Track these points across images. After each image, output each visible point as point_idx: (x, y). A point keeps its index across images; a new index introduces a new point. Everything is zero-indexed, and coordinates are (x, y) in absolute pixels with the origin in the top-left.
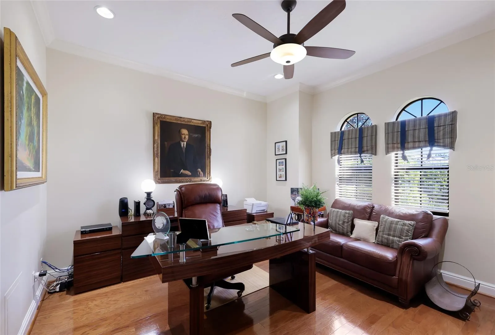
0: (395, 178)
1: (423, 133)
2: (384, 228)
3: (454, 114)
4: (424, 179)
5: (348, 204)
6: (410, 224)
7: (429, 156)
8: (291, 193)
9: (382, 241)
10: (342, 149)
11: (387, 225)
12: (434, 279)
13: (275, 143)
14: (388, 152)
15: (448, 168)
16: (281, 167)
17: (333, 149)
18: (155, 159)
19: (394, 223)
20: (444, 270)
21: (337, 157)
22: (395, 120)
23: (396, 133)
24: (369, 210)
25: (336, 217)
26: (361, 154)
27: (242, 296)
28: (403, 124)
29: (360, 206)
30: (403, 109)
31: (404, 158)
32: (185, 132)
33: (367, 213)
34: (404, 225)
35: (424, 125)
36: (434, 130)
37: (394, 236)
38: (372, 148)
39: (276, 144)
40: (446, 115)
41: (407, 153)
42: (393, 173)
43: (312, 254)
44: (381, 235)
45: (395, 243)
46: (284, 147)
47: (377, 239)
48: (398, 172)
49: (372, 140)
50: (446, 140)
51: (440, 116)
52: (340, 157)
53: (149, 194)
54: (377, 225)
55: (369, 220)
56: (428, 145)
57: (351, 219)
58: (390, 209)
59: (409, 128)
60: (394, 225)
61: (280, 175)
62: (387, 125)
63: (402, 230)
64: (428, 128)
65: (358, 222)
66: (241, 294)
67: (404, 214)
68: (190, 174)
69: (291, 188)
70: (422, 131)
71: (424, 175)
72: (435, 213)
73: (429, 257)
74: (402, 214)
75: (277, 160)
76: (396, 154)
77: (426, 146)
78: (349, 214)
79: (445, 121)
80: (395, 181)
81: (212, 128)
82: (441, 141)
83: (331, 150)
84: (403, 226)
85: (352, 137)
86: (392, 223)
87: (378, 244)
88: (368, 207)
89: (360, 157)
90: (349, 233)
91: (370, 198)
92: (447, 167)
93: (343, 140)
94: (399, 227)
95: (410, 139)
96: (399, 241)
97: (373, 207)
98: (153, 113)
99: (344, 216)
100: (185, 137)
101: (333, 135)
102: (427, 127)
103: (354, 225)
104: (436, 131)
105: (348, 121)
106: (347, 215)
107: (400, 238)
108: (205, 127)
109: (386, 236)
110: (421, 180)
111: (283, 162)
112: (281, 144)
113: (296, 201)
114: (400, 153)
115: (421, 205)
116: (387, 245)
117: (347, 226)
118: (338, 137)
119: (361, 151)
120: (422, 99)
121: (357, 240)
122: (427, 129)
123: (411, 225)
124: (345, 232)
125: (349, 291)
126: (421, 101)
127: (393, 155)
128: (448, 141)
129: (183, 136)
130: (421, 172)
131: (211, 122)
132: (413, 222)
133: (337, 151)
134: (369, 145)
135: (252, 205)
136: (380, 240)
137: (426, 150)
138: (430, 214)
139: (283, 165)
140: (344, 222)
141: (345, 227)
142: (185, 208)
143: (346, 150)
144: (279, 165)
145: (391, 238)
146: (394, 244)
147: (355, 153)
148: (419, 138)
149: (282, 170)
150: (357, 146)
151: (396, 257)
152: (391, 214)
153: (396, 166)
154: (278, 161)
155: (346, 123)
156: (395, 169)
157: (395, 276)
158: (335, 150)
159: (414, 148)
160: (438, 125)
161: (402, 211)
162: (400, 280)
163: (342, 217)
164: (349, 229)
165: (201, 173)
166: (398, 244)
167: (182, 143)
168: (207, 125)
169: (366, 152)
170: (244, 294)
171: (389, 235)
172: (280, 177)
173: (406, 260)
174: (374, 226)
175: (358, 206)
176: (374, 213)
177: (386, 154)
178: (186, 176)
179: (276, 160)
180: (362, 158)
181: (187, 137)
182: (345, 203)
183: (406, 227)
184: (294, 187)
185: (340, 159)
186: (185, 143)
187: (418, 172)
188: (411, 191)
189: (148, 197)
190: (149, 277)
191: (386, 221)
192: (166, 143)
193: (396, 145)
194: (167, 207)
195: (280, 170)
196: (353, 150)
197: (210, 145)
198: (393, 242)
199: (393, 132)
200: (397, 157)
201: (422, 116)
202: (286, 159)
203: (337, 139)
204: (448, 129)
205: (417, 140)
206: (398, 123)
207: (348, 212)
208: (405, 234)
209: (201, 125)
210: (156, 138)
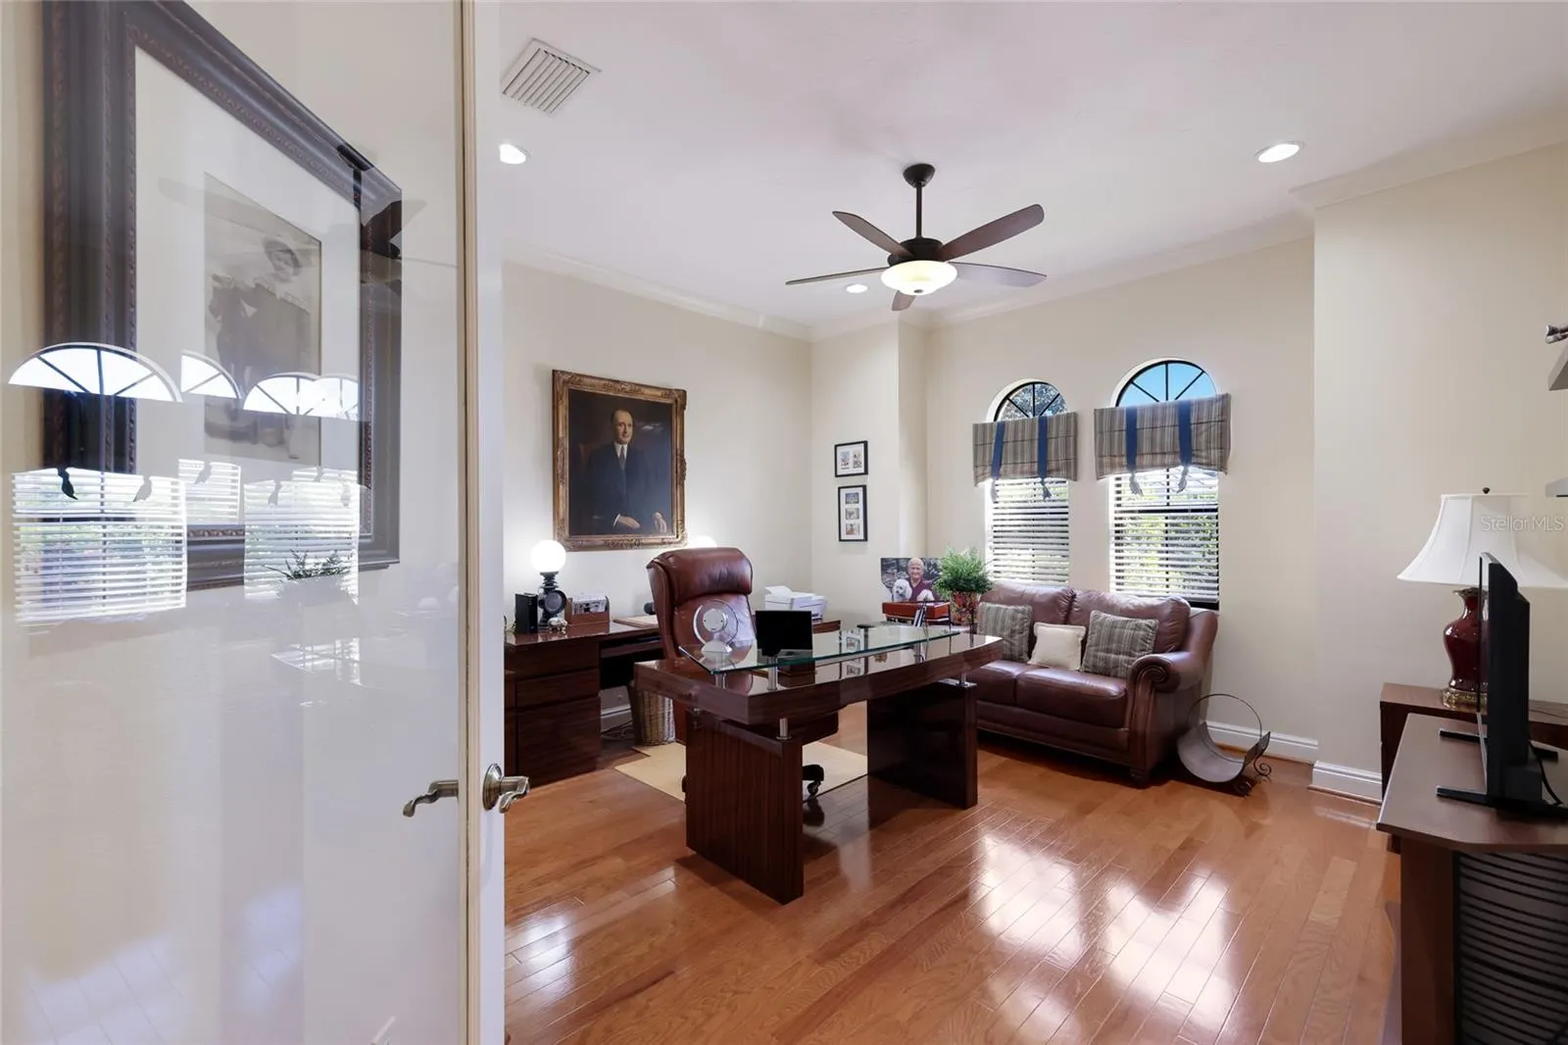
0: (1117, 532)
1: (1169, 436)
2: (1099, 638)
3: (1225, 399)
4: (1173, 534)
5: (1019, 592)
6: (1148, 626)
7: (1182, 485)
8: (882, 570)
9: (1094, 666)
10: (1000, 464)
11: (1105, 631)
12: (1193, 732)
13: (836, 446)
14: (1100, 474)
15: (1215, 510)
16: (852, 507)
17: (979, 462)
18: (558, 487)
19: (1119, 625)
20: (1211, 720)
21: (988, 484)
22: (1113, 404)
23: (1116, 433)
24: (1064, 603)
25: (996, 622)
26: (1043, 478)
27: (819, 792)
28: (1132, 416)
29: (1045, 595)
30: (1131, 381)
31: (1135, 488)
32: (625, 417)
33: (1060, 609)
34: (1138, 627)
35: (1171, 421)
36: (1190, 431)
37: (1118, 653)
38: (1068, 466)
39: (838, 448)
40: (1211, 402)
41: (1140, 476)
42: (1112, 521)
43: (970, 689)
44: (1092, 653)
45: (1122, 666)
46: (859, 455)
47: (1084, 662)
48: (1121, 518)
49: (1067, 447)
50: (1212, 451)
51: (1200, 403)
52: (997, 482)
53: (549, 578)
54: (1083, 633)
55: (1065, 623)
56: (1179, 461)
57: (1028, 623)
58: (1108, 598)
59: (1143, 424)
60: (1117, 630)
61: (849, 528)
62: (1100, 414)
63: (1133, 640)
64: (1180, 426)
65: (1043, 630)
66: (817, 790)
67: (1135, 606)
68: (637, 525)
69: (883, 560)
70: (1169, 431)
71: (1172, 525)
72: (1194, 604)
73: (1182, 687)
74: (1131, 607)
75: (842, 490)
76: (1118, 479)
77: (1175, 465)
78: (1023, 612)
79: (1209, 414)
80: (1117, 538)
81: (687, 407)
82: (1204, 454)
83: (976, 466)
84: (1135, 629)
85: (1023, 436)
86: (1114, 625)
87: (1086, 672)
88: (1064, 596)
89: (1043, 483)
90: (1025, 656)
91: (1062, 577)
92: (1215, 507)
93: (1003, 443)
94: (1128, 632)
95: (1145, 446)
96: (1129, 663)
97: (1074, 596)
98: (554, 371)
99: (1013, 618)
100: (625, 432)
101: (979, 430)
102: (1177, 423)
103: (1036, 638)
104: (1194, 434)
105: (1011, 398)
106: (1020, 616)
107: (1130, 655)
108: (671, 405)
109: (1101, 654)
110: (1166, 535)
111: (857, 494)
112: (851, 450)
113: (895, 589)
114: (1126, 476)
115: (1168, 590)
116: (1105, 673)
117: (1021, 639)
118: (991, 438)
119: (1043, 471)
120: (1167, 363)
121: (1041, 667)
122: (1177, 428)
123: (1150, 627)
124: (1017, 654)
125: (1034, 772)
126: (1164, 366)
127: (1110, 480)
128: (1215, 454)
129: (621, 429)
130: (1167, 518)
131: (685, 392)
132: (1153, 621)
133: (989, 469)
134: (1061, 456)
135: (789, 601)
136: (1091, 663)
137: (1177, 472)
138: (1185, 605)
139: (858, 502)
140: (1013, 632)
141: (1016, 643)
142: (680, 604)
143: (1010, 467)
144: (847, 503)
145: (1113, 656)
146: (1119, 669)
147: (1032, 475)
148: (1162, 447)
149: (855, 515)
150: (1036, 459)
151: (1125, 690)
152: (1110, 608)
153: (1119, 505)
154: (843, 492)
155: (1007, 402)
156: (1116, 512)
157: (1122, 726)
158: (984, 466)
159: (1153, 466)
160: (1198, 419)
161: (1132, 601)
162: (1133, 734)
163: (1008, 622)
164: (1025, 647)
165: (663, 523)
166: (1127, 668)
167: (619, 448)
168: (676, 401)
169: (1055, 473)
170: (822, 788)
171: (1108, 651)
172: (850, 532)
173: (1142, 692)
174: (1078, 636)
175: (1040, 596)
176: (1076, 609)
177: (1098, 479)
178: (628, 530)
179: (839, 488)
180: (1047, 485)
181: (630, 430)
182: (1013, 591)
183: (1142, 633)
184: (890, 555)
185: (997, 488)
186: (626, 447)
187: (1161, 518)
188: (1142, 565)
189: (547, 585)
190: (575, 779)
191: (1101, 624)
192: (582, 447)
193: (1117, 460)
194: (591, 610)
195: (849, 514)
196: (1026, 467)
197: (683, 451)
198: (1116, 665)
199: (1111, 431)
200: (1119, 486)
201: (1167, 399)
202: (864, 488)
203: (988, 441)
204: (1215, 430)
205: (1158, 450)
206: (1122, 412)
207: (1020, 608)
208: (1138, 648)
209: (663, 401)
210: (561, 435)
